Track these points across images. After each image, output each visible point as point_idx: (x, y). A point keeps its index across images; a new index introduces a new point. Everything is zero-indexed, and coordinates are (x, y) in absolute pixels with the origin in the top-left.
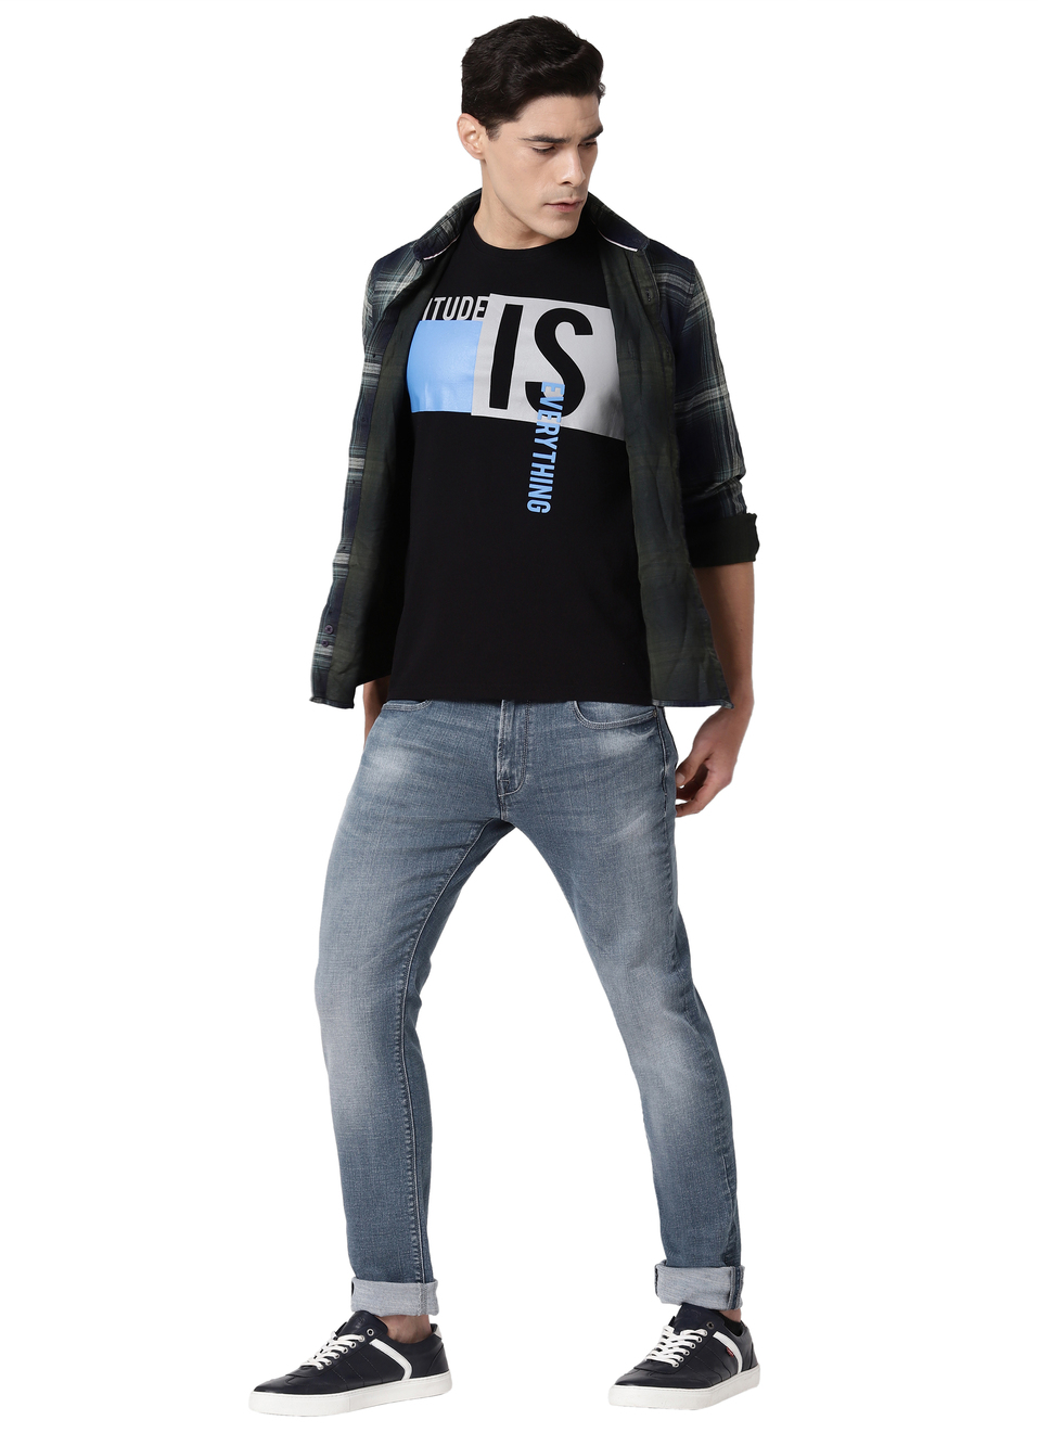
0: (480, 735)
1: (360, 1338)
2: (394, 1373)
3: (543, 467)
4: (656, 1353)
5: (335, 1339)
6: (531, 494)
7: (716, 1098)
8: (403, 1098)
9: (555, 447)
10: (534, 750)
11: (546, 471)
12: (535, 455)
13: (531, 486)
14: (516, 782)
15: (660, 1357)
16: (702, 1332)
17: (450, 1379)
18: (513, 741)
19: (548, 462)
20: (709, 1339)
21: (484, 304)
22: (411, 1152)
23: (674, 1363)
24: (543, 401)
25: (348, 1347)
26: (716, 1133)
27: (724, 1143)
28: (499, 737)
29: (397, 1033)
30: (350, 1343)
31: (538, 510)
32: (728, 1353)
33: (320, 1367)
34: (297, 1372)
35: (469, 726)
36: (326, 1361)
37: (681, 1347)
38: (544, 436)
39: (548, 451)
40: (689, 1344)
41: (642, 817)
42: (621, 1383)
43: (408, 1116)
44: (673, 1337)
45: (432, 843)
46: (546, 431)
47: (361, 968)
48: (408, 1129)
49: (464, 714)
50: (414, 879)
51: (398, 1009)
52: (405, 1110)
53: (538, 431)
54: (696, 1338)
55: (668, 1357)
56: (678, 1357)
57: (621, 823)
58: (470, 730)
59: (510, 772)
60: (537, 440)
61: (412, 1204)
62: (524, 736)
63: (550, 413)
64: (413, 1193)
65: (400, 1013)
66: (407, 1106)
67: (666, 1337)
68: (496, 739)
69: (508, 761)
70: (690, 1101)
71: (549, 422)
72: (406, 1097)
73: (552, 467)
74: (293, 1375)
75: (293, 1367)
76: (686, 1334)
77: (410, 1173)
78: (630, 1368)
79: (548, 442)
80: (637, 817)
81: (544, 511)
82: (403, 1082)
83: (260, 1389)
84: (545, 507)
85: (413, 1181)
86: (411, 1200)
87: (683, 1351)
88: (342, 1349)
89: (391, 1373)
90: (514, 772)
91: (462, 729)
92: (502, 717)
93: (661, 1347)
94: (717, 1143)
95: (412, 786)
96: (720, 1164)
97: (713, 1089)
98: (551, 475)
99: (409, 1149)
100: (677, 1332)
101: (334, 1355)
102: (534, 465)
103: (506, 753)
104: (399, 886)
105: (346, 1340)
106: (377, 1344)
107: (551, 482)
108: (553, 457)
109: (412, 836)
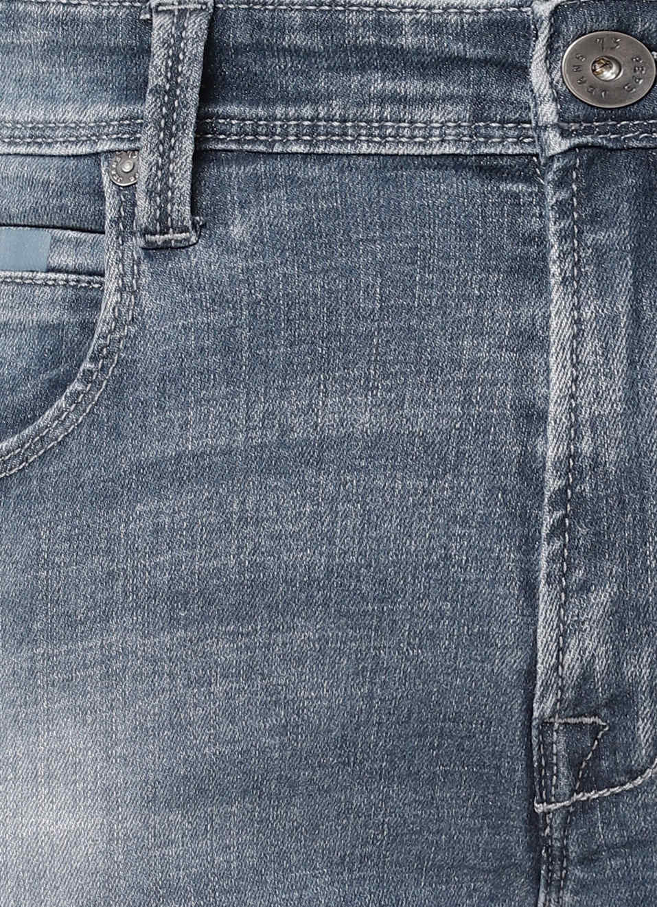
28: (551, 449)
35: (364, 420)
58: (376, 444)
59: (616, 667)
68: (530, 470)
92: (559, 327)
103: (596, 551)
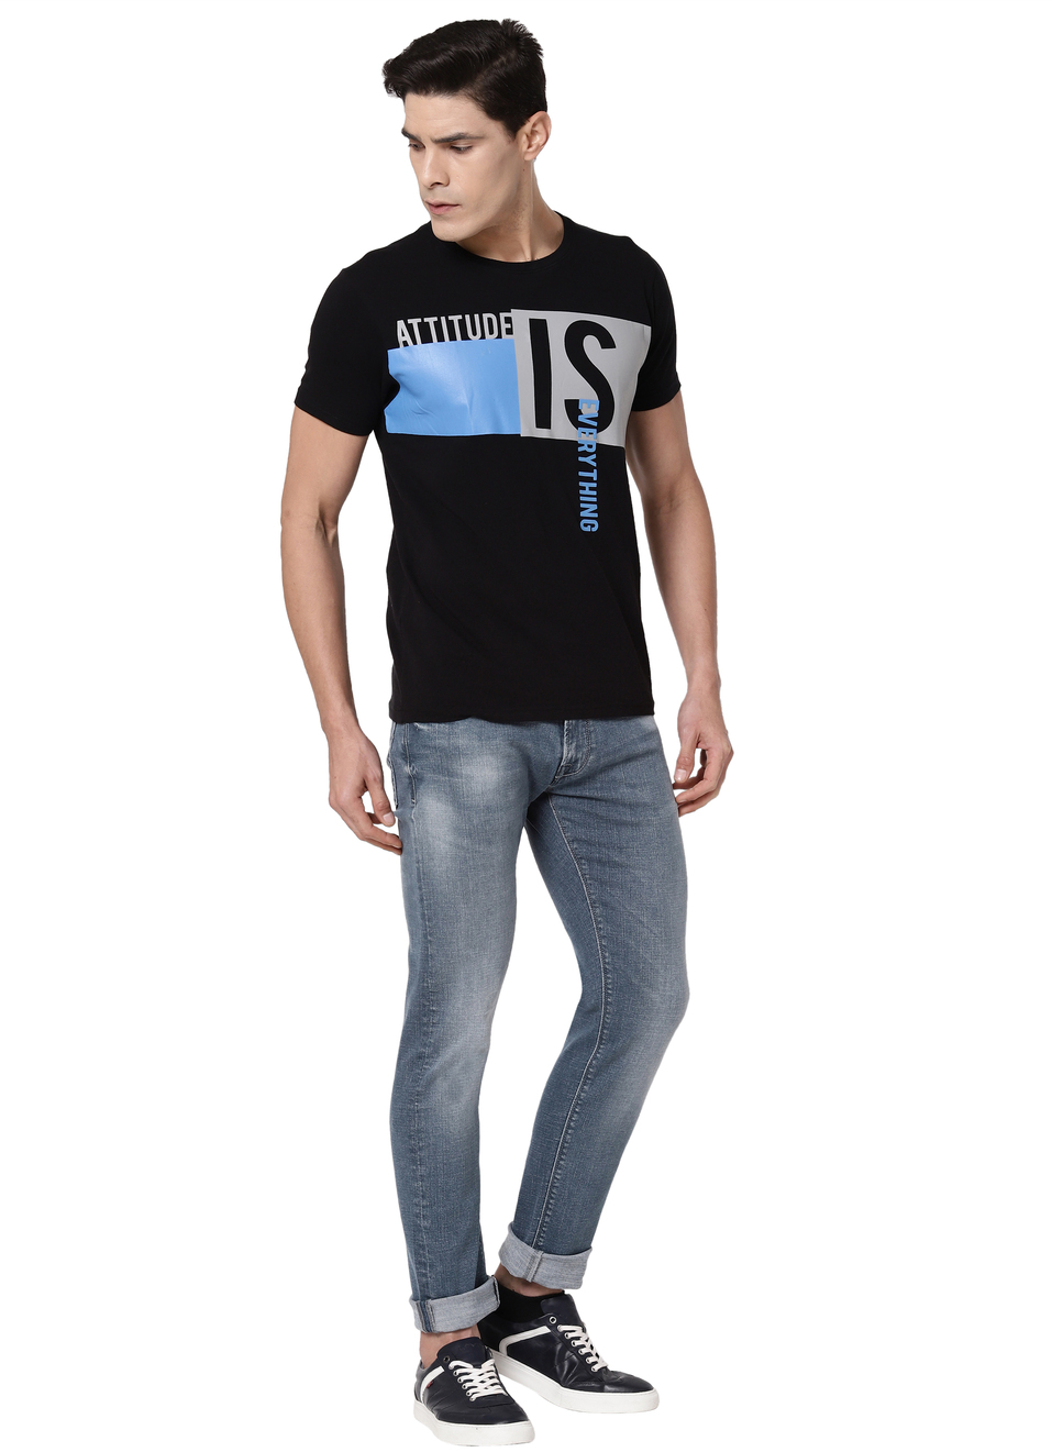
3: (587, 485)
6: (583, 514)
9: (594, 464)
11: (591, 489)
12: (581, 474)
13: (582, 505)
19: (590, 480)
21: (508, 320)
24: (581, 419)
31: (588, 529)
38: (586, 454)
39: (589, 468)
46: (585, 448)
53: (580, 449)
60: (581, 459)
63: (587, 430)
69: (574, 744)
71: (587, 439)
73: (595, 485)
79: (589, 460)
81: (595, 529)
84: (593, 526)
98: (595, 493)
102: (581, 484)
107: (595, 500)
108: (594, 475)
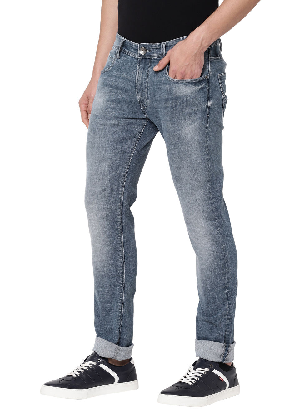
0: (130, 81)
1: (95, 363)
2: (111, 380)
4: (184, 378)
5: (84, 363)
7: (225, 263)
8: (120, 259)
10: (150, 89)
14: (145, 103)
15: (185, 381)
16: (207, 370)
17: (138, 383)
18: (142, 85)
20: (210, 373)
22: (122, 284)
23: (190, 384)
25: (89, 367)
26: (224, 280)
27: (227, 284)
28: (136, 82)
29: (119, 227)
30: (90, 366)
32: (220, 380)
33: (75, 376)
34: (65, 377)
36: (78, 374)
37: (195, 376)
40: (200, 375)
41: (193, 125)
42: (164, 393)
43: (122, 267)
44: (193, 371)
45: (121, 136)
47: (100, 196)
48: (122, 273)
49: (124, 72)
50: (116, 155)
51: (119, 217)
52: (121, 264)
54: (203, 372)
55: (189, 381)
56: (193, 381)
57: (182, 127)
58: (126, 79)
59: (142, 98)
61: (120, 308)
62: (146, 82)
64: (121, 303)
65: (120, 218)
66: (122, 262)
67: (190, 371)
70: (211, 264)
72: (122, 258)
74: (62, 379)
75: (63, 375)
76: (199, 370)
77: (121, 294)
78: (170, 385)
80: (191, 125)
82: (121, 251)
83: (47, 384)
85: (122, 297)
86: (120, 306)
87: (196, 378)
88: (86, 368)
89: (109, 380)
90: (144, 99)
91: (123, 78)
92: (137, 73)
93: (187, 376)
94: (224, 284)
95: (108, 108)
96: (225, 295)
97: (224, 259)
99: (121, 282)
100: (195, 369)
101: (82, 371)
103: (139, 90)
104: (110, 159)
105: (87, 364)
106: (102, 366)
109: (113, 134)
